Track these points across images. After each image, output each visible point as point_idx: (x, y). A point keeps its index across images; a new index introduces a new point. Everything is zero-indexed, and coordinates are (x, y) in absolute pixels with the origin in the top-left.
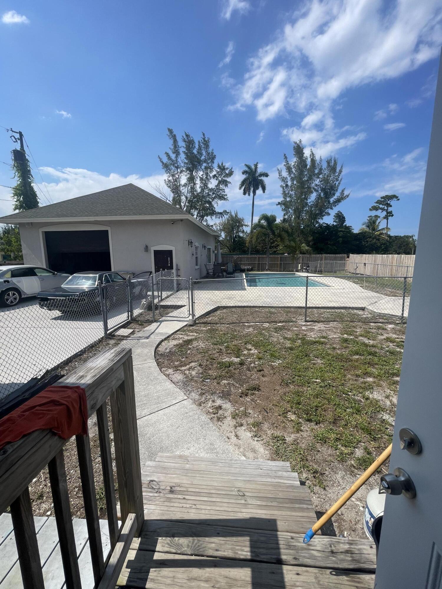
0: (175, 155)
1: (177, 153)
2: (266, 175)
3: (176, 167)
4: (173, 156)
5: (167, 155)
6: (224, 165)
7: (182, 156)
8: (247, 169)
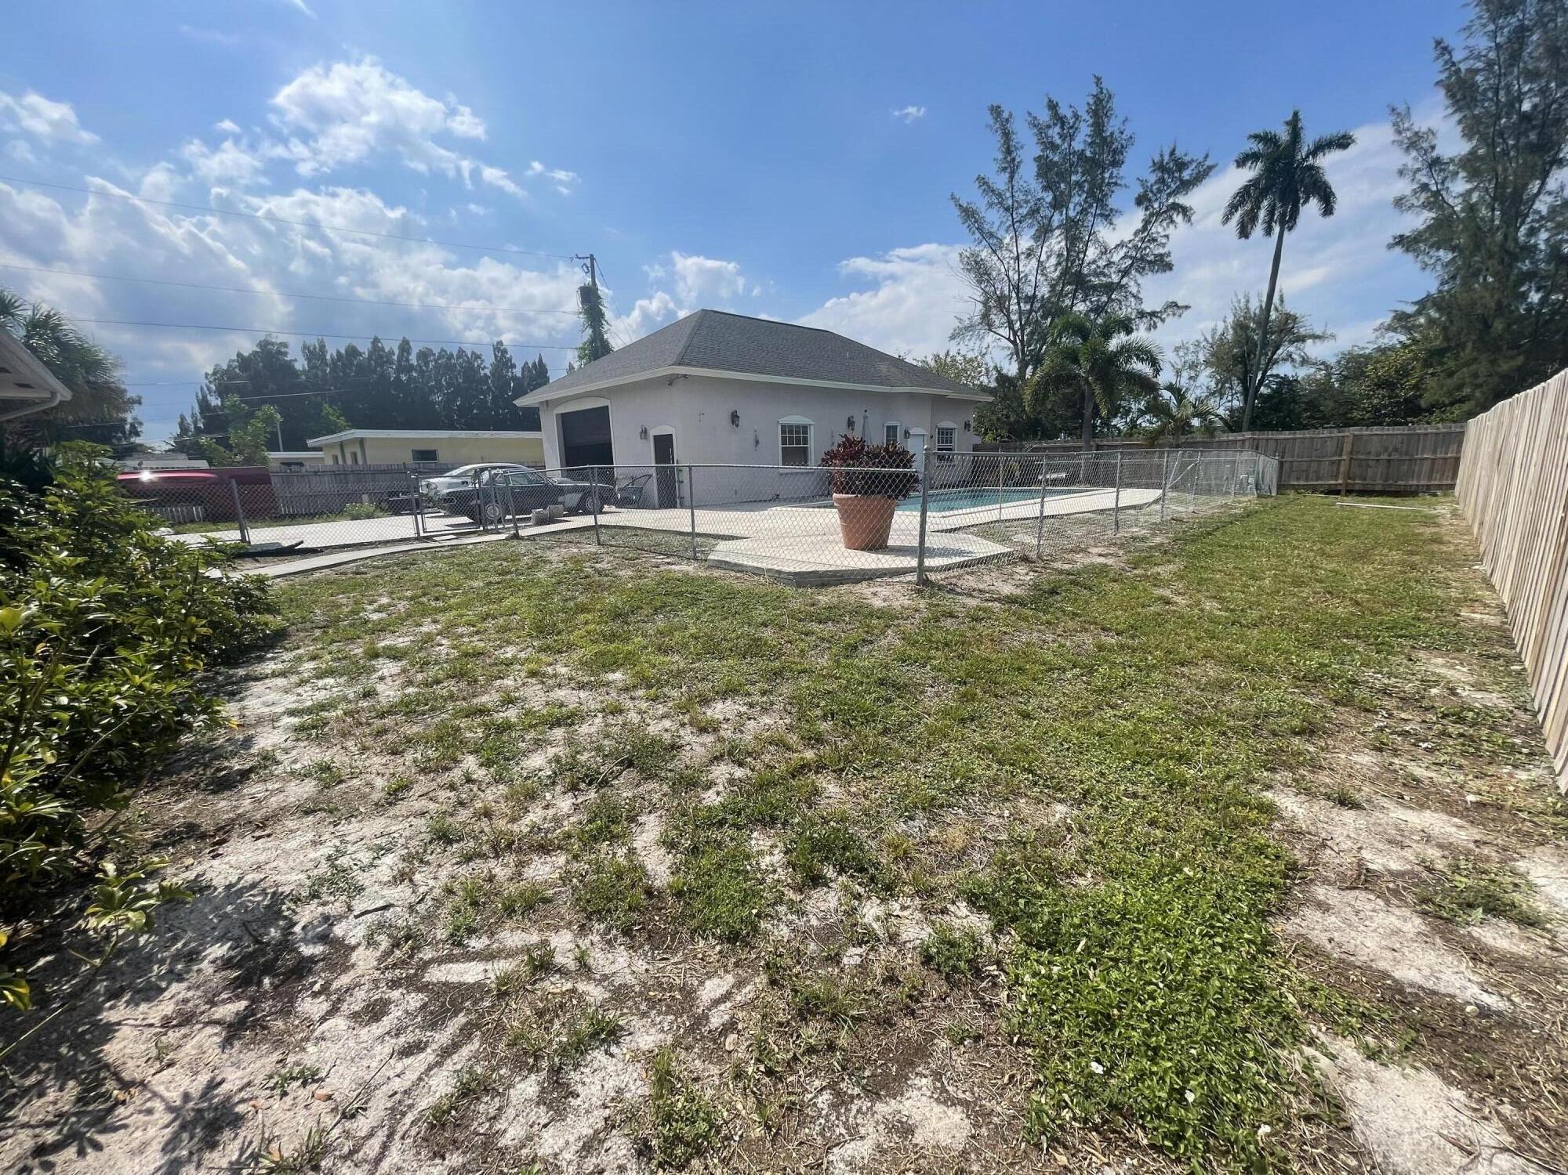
0: (1006, 176)
1: (1011, 166)
2: (1343, 142)
3: (1007, 209)
4: (1000, 181)
5: (983, 182)
6: (1178, 153)
7: (1028, 173)
8: (1256, 147)
